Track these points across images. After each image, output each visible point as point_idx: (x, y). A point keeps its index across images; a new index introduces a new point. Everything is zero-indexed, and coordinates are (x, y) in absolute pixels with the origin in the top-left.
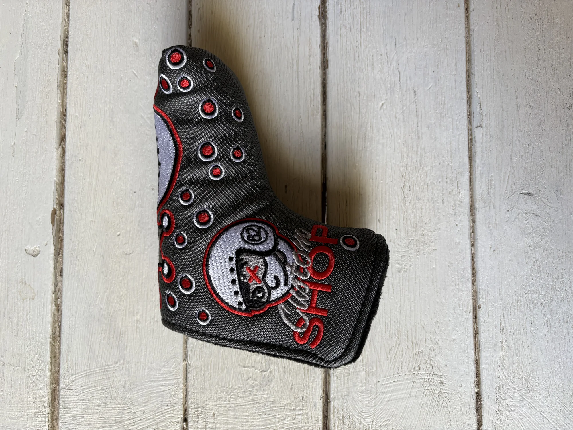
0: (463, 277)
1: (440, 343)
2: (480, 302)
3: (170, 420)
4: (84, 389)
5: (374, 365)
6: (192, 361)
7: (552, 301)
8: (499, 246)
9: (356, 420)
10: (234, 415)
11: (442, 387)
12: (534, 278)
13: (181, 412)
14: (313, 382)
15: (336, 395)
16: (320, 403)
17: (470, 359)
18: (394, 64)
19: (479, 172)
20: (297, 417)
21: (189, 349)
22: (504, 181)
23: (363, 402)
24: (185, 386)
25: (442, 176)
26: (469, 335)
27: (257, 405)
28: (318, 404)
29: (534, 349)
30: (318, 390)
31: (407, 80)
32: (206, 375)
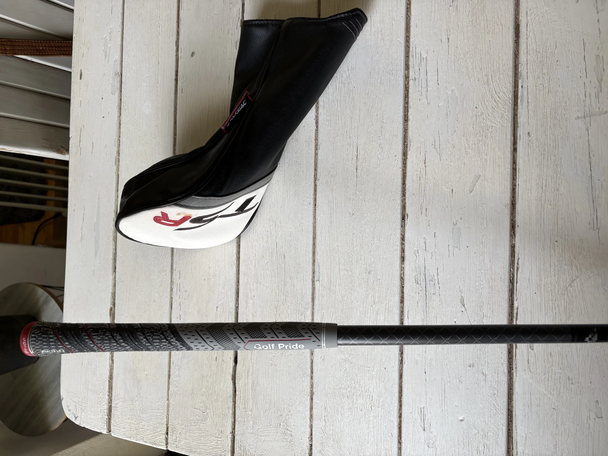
0: (305, 374)
1: (291, 411)
2: (314, 390)
3: (160, 432)
4: (122, 408)
5: (257, 418)
6: (171, 401)
7: (354, 396)
8: (325, 358)
9: (247, 449)
10: (189, 435)
11: (291, 438)
12: (344, 380)
13: (165, 429)
14: (227, 423)
15: (238, 432)
16: (230, 436)
17: (307, 424)
18: (274, 238)
19: (317, 309)
20: (218, 442)
21: (170, 394)
22: (330, 316)
23: (251, 439)
24: (168, 414)
25: (296, 310)
26: (307, 409)
27: (200, 432)
28: (229, 436)
29: (342, 424)
30: (229, 428)
31: (280, 248)
32: (177, 410)
